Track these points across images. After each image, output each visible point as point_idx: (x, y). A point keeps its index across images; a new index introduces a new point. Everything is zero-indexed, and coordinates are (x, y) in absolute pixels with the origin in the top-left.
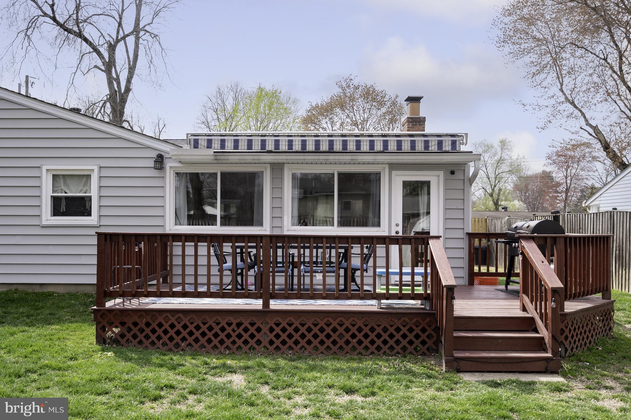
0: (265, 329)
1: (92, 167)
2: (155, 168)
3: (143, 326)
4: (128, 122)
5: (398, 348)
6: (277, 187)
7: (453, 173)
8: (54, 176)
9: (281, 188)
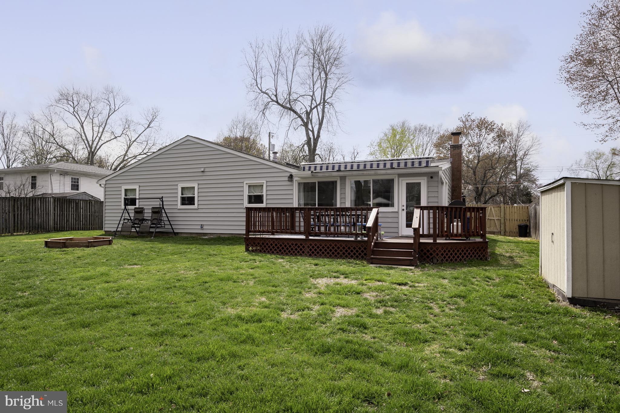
0: (306, 246)
1: (263, 181)
2: (288, 181)
3: (261, 244)
4: (319, 155)
5: (360, 257)
6: (343, 188)
7: (432, 177)
8: (249, 186)
9: (345, 188)
